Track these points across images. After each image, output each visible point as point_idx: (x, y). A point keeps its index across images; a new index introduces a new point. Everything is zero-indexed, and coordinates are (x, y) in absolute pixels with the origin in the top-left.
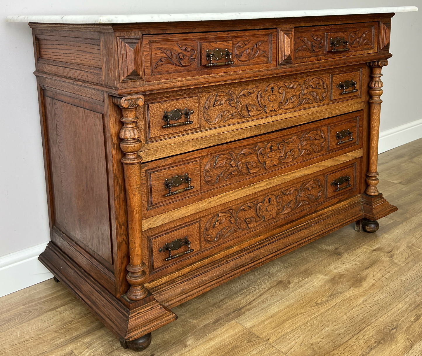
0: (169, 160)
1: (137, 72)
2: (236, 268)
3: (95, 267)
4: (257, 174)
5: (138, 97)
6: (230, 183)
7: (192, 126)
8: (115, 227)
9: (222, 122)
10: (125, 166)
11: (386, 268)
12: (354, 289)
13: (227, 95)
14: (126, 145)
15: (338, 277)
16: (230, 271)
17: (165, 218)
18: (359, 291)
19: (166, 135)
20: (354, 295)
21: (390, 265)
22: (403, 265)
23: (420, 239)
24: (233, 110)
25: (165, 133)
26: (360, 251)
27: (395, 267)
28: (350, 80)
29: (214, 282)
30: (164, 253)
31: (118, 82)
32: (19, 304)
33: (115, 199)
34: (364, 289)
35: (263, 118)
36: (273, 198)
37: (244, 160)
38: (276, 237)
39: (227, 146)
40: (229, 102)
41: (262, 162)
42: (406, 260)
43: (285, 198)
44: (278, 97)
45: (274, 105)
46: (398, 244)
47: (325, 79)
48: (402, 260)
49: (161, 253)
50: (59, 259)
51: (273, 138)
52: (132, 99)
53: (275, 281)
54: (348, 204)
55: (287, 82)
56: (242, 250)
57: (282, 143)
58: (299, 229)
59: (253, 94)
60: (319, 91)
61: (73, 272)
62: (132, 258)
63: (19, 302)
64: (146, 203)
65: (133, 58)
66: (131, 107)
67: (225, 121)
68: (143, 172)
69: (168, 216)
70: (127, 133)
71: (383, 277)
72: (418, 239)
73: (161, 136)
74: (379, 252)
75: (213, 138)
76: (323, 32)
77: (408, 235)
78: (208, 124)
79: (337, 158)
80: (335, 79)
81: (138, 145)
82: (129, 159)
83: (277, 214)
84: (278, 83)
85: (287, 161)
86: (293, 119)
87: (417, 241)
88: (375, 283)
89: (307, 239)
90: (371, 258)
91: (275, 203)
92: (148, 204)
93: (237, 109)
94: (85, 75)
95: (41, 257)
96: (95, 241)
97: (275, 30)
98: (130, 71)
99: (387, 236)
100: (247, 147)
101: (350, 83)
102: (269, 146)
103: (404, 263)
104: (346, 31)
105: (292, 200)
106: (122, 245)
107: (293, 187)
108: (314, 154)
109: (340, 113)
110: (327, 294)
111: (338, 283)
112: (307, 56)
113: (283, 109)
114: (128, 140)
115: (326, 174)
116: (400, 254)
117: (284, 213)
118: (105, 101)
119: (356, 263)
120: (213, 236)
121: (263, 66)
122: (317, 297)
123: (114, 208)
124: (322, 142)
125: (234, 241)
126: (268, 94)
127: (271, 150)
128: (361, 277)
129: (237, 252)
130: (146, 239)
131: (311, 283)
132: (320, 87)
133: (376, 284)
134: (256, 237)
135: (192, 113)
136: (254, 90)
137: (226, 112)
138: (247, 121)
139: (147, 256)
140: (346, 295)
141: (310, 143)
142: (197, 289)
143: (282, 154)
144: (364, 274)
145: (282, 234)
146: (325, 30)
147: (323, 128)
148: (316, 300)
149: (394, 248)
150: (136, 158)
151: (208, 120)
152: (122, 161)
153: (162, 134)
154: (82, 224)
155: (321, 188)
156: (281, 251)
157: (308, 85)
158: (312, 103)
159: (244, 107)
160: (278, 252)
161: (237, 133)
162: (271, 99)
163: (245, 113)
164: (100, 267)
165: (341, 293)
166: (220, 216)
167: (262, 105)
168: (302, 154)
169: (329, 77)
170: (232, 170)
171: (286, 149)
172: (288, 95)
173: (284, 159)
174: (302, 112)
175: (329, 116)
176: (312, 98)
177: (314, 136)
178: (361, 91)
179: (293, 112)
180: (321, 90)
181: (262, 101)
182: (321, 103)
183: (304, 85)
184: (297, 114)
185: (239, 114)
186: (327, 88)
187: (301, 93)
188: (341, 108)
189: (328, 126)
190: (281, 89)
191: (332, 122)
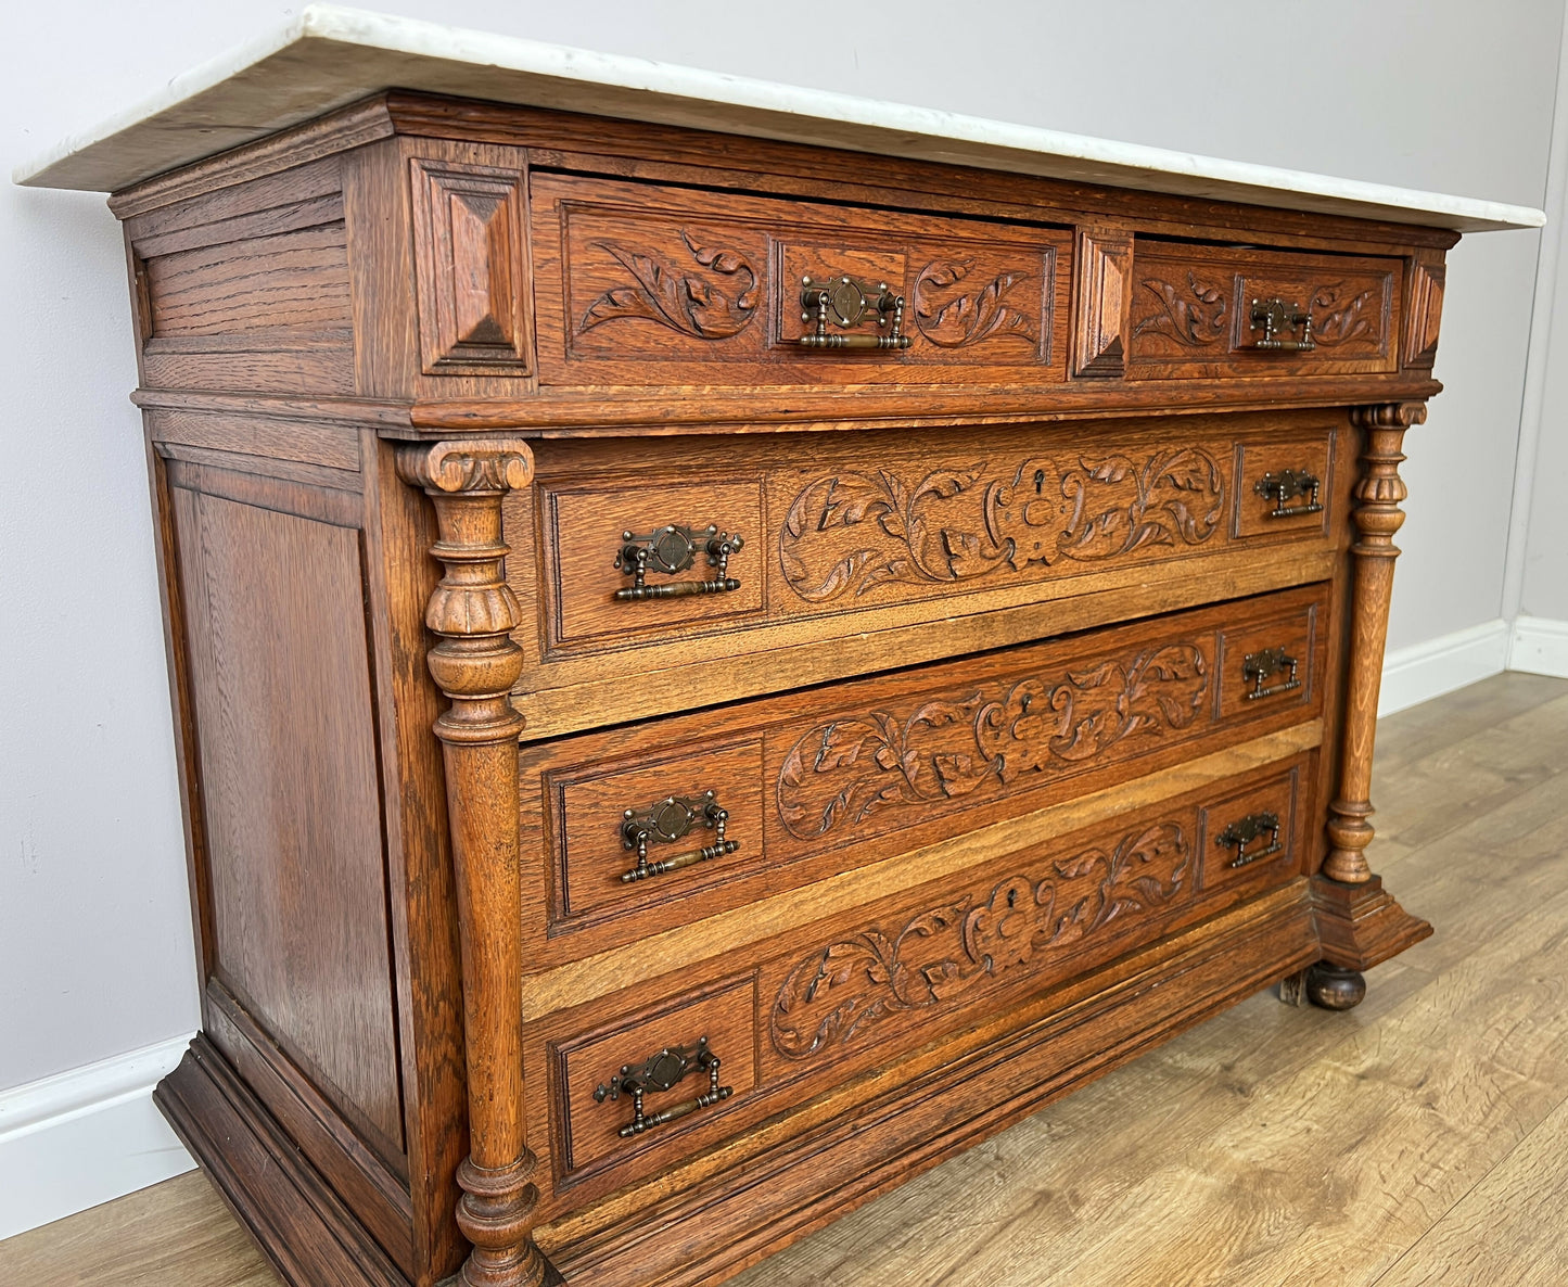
0: (642, 734)
1: (499, 327)
2: (889, 1154)
3: (340, 1152)
4: (972, 801)
5: (506, 450)
6: (872, 830)
7: (733, 601)
8: (410, 1008)
9: (851, 592)
10: (448, 750)
11: (1420, 1150)
12: (1322, 1231)
13: (871, 484)
14: (453, 662)
15: (1252, 1178)
16: (866, 1166)
17: (620, 968)
18: (1341, 1242)
19: (629, 630)
20: (1326, 1260)
21: (1434, 1136)
22: (1478, 1136)
23: (1511, 1037)
24: (892, 550)
25: (626, 624)
26: (1312, 1078)
27: (1455, 1144)
28: (1298, 467)
29: (808, 1212)
30: (613, 1107)
31: (414, 371)
32: (70, 1268)
33: (407, 890)
34: (1360, 1235)
35: (1002, 587)
36: (1023, 890)
37: (926, 748)
38: (1032, 1032)
39: (865, 688)
40: (879, 516)
41: (992, 756)
42: (1486, 1116)
43: (1065, 889)
44: (1057, 510)
45: (1044, 541)
46: (1441, 1053)
47: (1217, 457)
48: (1471, 1117)
49: (602, 1106)
50: (224, 1105)
51: (1035, 665)
52: (477, 456)
53: (1024, 1191)
54: (1266, 911)
55: (1092, 456)
56: (912, 1085)
57: (1065, 688)
58: (1110, 1001)
59: (968, 493)
60: (1195, 503)
61: (266, 1159)
62: (479, 1139)
63: (72, 1262)
64: (543, 908)
65: (482, 264)
66: (473, 494)
67: (864, 591)
68: (533, 782)
69: (633, 961)
70: (458, 606)
71: (1418, 1183)
72: (1506, 1038)
73: (608, 633)
74: (1380, 1085)
75: (816, 654)
76: (1228, 273)
77: (1467, 1020)
78: (797, 599)
79: (1241, 749)
80: (1251, 462)
81: (504, 660)
82: (465, 721)
83: (1036, 946)
84: (1058, 458)
85: (1079, 756)
86: (1106, 597)
87: (1506, 1044)
88: (1397, 1209)
89: (1139, 1039)
90: (1357, 1108)
91: (1030, 907)
92: (551, 910)
93: (909, 546)
94: (293, 368)
95: (165, 1092)
96: (344, 1053)
97: (1065, 235)
98: (470, 322)
99: (1393, 1022)
100: (940, 696)
101: (1298, 479)
102: (1018, 697)
103: (1482, 1128)
104: (1302, 281)
105: (1086, 899)
106: (439, 1080)
107: (1093, 849)
108: (1169, 733)
109: (1262, 586)
110: (1225, 1250)
111: (1257, 1206)
112: (1169, 355)
113: (1072, 558)
114: (460, 637)
115: (1201, 806)
116: (1458, 1094)
117: (1060, 943)
118: (366, 468)
119: (1307, 1123)
120: (805, 1033)
121: (1016, 373)
122: (1189, 1266)
123: (404, 930)
124: (1194, 688)
125: (883, 1049)
126: (1023, 498)
127: (1024, 710)
128: (1335, 1184)
129: (893, 1093)
130: (542, 1053)
131: (1158, 1202)
132: (1201, 486)
133: (1398, 1214)
134: (960, 1035)
135: (737, 550)
136: (975, 475)
137: (867, 555)
138: (945, 597)
139: (546, 1119)
140: (1296, 1258)
141: (1158, 692)
142: (744, 1243)
143: (1064, 729)
144: (1345, 1169)
145: (1052, 1023)
146: (1233, 265)
147: (1201, 640)
148: (1188, 1278)
149: (1430, 1069)
150: (498, 719)
151: (799, 584)
152: (437, 731)
153: (613, 625)
154: (296, 980)
155: (1183, 856)
156: (1051, 1085)
157: (1162, 474)
158: (1172, 545)
159: (936, 540)
160: (1041, 1090)
161: (905, 637)
162: (1033, 516)
163: (938, 564)
164: (360, 1154)
165: (1276, 1248)
166: (834, 958)
167: (999, 537)
168: (1130, 730)
169: (1232, 453)
170: (883, 784)
171: (1077, 711)
172: (1090, 508)
173: (1068, 747)
174: (1137, 575)
175: (1226, 595)
176: (1171, 525)
177: (1170, 665)
178: (1328, 513)
179: (1108, 570)
180: (1203, 496)
181: (1002, 525)
182: (1201, 547)
183: (1147, 474)
184: (1121, 579)
185: (915, 567)
186: (1224, 492)
187: (1136, 503)
188: (1263, 567)
189: (1219, 631)
190: (1071, 479)
191: (1232, 617)
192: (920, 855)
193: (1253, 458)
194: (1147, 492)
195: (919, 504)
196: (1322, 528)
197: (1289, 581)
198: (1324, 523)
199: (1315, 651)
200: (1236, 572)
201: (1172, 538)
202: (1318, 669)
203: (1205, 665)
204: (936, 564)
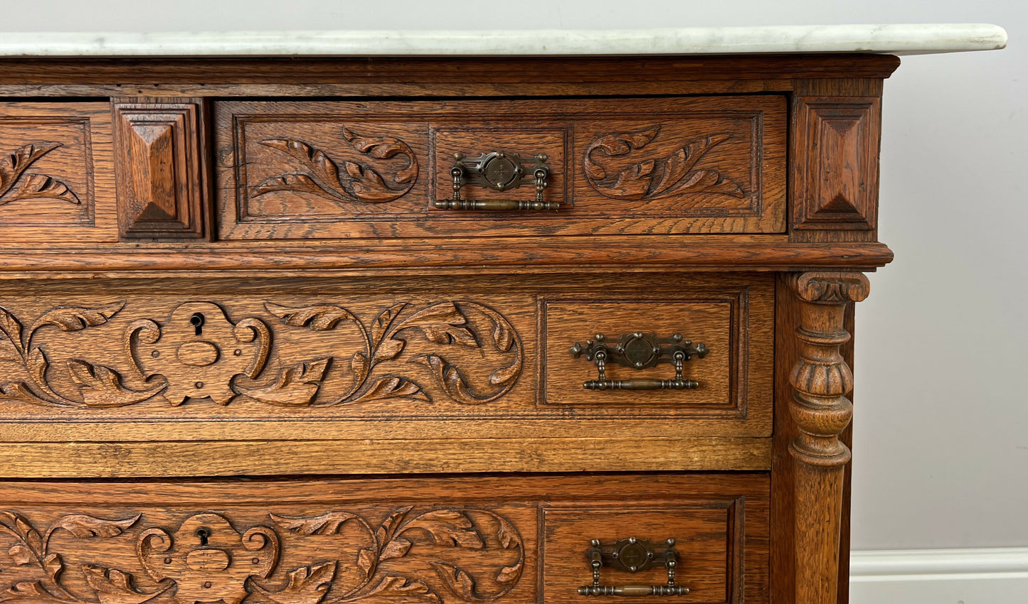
35: (149, 421)
37: (75, 554)
41: (160, 579)
44: (228, 352)
45: (209, 382)
57: (259, 530)
59: (103, 328)
60: (468, 359)
102: (191, 528)
113: (258, 400)
124: (500, 562)
126: (176, 338)
127: (205, 542)
138: (69, 421)
143: (264, 570)
147: (509, 510)
159: (62, 367)
167: (143, 372)
168: (379, 589)
169: (532, 309)
170: (22, 576)
171: (293, 556)
172: (286, 354)
173: (280, 589)
174: (357, 429)
175: (525, 467)
176: (426, 380)
177: (446, 529)
178: (746, 392)
179: (311, 420)
180: (482, 352)
181: (147, 361)
182: (484, 408)
183: (376, 324)
184: (331, 431)
185: (36, 391)
186: (522, 350)
187: (359, 353)
188: (599, 443)
189: (541, 504)
190: (243, 325)
191: (558, 492)
193: (566, 317)
194: (380, 343)
195: (40, 335)
196: (736, 407)
197: (662, 464)
198: (740, 400)
199: (748, 554)
200: (542, 443)
201: (426, 395)
202: (758, 576)
203: (516, 539)
204: (66, 389)
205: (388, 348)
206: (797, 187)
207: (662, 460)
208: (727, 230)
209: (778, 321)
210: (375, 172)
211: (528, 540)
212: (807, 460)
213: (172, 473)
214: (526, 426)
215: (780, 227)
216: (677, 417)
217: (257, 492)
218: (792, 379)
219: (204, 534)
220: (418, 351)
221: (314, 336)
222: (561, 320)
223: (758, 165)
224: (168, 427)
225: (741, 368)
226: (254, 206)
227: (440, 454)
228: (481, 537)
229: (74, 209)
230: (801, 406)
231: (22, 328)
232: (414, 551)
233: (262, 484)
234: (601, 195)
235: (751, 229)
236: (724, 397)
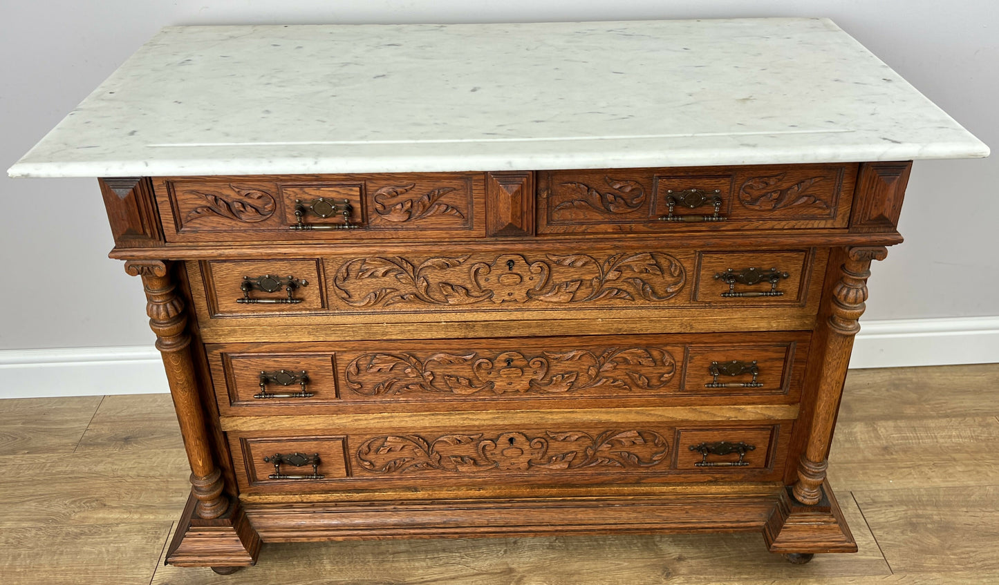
0: (266, 347)
4: (473, 398)
6: (405, 399)
7: (305, 305)
9: (380, 304)
24: (406, 289)
35: (484, 311)
36: (521, 439)
37: (440, 371)
39: (392, 344)
40: (396, 275)
41: (484, 381)
44: (526, 278)
45: (516, 293)
49: (269, 464)
51: (513, 346)
57: (539, 359)
59: (458, 267)
67: (388, 305)
68: (217, 355)
69: (270, 422)
73: (241, 311)
75: (354, 329)
78: (346, 305)
85: (554, 390)
91: (527, 448)
92: (231, 398)
93: (417, 288)
100: (448, 351)
102: (503, 359)
108: (637, 390)
109: (722, 328)
113: (541, 300)
120: (378, 464)
124: (662, 371)
125: (424, 482)
126: (498, 272)
127: (509, 364)
130: (238, 440)
135: (305, 285)
137: (389, 291)
138: (441, 312)
141: (627, 369)
143: (540, 377)
147: (669, 348)
151: (347, 299)
153: (243, 309)
157: (620, 265)
158: (634, 300)
159: (436, 286)
161: (411, 328)
162: (505, 281)
163: (439, 296)
166: (389, 442)
167: (480, 288)
168: (599, 384)
169: (693, 256)
170: (411, 382)
171: (554, 370)
172: (557, 278)
173: (547, 385)
174: (595, 314)
175: (683, 331)
176: (631, 289)
177: (636, 358)
178: (806, 294)
179: (569, 309)
180: (663, 277)
181: (482, 283)
182: (662, 303)
183: (607, 264)
184: (580, 315)
185: (421, 297)
186: (686, 275)
187: (596, 278)
188: (724, 319)
189: (687, 346)
190: (535, 266)
191: (698, 340)
192: (433, 415)
193: (713, 261)
194: (608, 273)
195: (423, 271)
196: (800, 301)
197: (756, 328)
198: (802, 298)
199: (794, 367)
200: (693, 320)
201: (631, 297)
202: (798, 377)
203: (672, 361)
204: (437, 296)
205: (611, 276)
206: (858, 206)
207: (756, 326)
208: (815, 226)
209: (830, 260)
210: (623, 199)
211: (678, 361)
212: (839, 331)
213: (496, 335)
214: (685, 312)
215: (845, 225)
216: (767, 307)
217: (539, 343)
218: (836, 292)
219: (509, 362)
220: (629, 276)
221: (572, 270)
222: (710, 262)
223: (838, 194)
224: (494, 314)
225: (805, 283)
226: (556, 216)
227: (638, 325)
228: (654, 361)
229: (461, 221)
230: (839, 306)
231: (414, 267)
232: (617, 367)
233: (542, 339)
234: (747, 208)
235: (829, 226)
236: (794, 297)
